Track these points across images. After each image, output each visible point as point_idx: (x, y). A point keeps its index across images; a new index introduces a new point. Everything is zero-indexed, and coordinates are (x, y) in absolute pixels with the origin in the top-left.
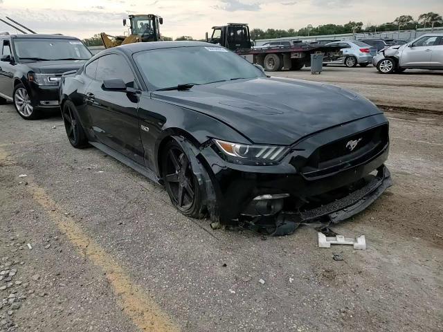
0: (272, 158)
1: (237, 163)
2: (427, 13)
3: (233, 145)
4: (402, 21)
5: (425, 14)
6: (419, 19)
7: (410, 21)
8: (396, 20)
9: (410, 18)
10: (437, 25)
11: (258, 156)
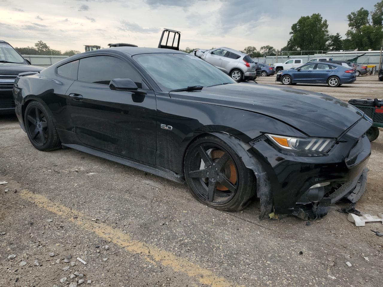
0: (320, 150)
1: (291, 155)
2: (265, 46)
3: (289, 139)
4: (249, 51)
5: (264, 47)
6: (260, 50)
7: (255, 51)
8: (245, 50)
9: (254, 49)
10: (273, 55)
11: (307, 148)
